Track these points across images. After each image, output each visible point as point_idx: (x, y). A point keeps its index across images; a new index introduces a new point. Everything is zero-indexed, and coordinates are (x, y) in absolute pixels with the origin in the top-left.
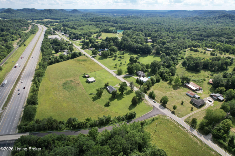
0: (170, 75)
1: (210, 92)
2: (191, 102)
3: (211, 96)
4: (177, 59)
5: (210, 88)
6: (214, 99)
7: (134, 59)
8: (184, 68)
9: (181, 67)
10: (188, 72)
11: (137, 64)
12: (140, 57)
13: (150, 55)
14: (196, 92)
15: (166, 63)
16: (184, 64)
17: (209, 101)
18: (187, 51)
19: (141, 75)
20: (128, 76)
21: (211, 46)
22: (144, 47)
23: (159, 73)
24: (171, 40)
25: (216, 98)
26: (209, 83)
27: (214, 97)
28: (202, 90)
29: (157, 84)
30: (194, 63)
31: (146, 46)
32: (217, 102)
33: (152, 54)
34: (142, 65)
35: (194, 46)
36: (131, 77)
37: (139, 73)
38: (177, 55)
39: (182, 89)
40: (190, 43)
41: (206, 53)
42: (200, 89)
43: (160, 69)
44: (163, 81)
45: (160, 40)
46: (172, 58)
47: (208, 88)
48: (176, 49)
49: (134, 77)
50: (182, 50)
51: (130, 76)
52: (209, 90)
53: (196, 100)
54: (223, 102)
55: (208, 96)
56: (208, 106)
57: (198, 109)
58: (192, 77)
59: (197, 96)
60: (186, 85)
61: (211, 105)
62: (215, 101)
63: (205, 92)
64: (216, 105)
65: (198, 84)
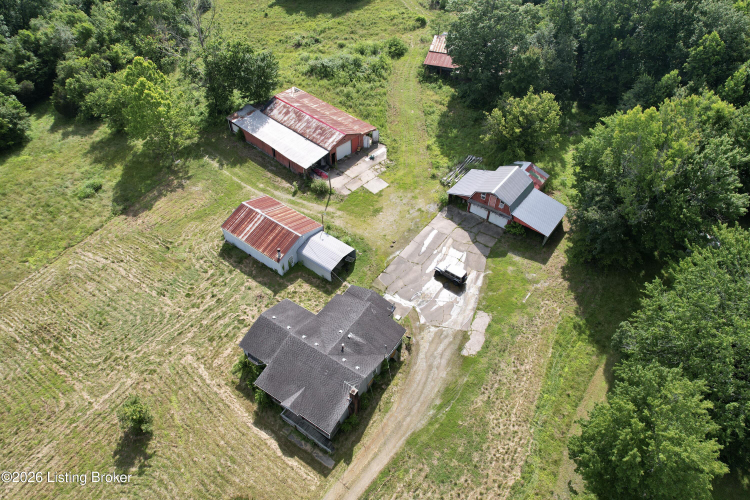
1: (444, 161)
3: (456, 206)
5: (436, 117)
6: (476, 229)
10: (291, 11)
14: (322, 193)
25: (502, 222)
26: (432, 74)
27: (477, 210)
28: (380, 152)
32: (516, 263)
42: (359, 148)
47: (428, 114)
52: (431, 141)
53: (294, 341)
54: (560, 256)
55: (433, 208)
56: (441, 374)
57: (324, 472)
58: (314, 47)
59: (326, 251)
60: (243, 135)
61: (465, 337)
62: (493, 253)
63: (400, 173)
64: (516, 319)
65: (348, 96)
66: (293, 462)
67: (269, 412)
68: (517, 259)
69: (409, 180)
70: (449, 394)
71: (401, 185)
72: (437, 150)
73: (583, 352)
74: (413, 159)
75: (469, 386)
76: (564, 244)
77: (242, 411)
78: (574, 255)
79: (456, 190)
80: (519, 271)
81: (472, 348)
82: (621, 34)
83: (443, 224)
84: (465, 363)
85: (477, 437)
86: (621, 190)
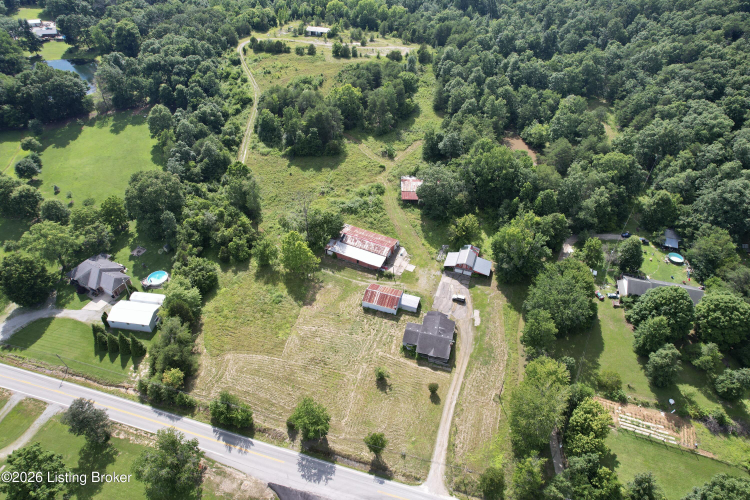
0: (243, 225)
1: (434, 250)
2: (404, 348)
3: (448, 270)
4: (226, 116)
5: (419, 228)
6: (460, 278)
7: (15, 194)
8: (275, 151)
9: (263, 154)
10: (304, 168)
11: (47, 226)
12: (40, 150)
13: (91, 124)
14: (390, 277)
15: (194, 159)
16: (267, 133)
17: (454, 300)
18: (242, 57)
19: (103, 285)
20: (24, 320)
21: (310, 9)
22: (33, 90)
23: (190, 235)
24: (151, 13)
25: (469, 274)
26: (407, 204)
27: (457, 270)
28: (403, 250)
29: (209, 306)
30: (311, 124)
31: (42, 81)
32: (479, 288)
33: (94, 114)
34: (81, 222)
35: (258, 23)
36: (47, 321)
37: (87, 276)
38: (217, 92)
39: (330, 286)
40: (237, 14)
41: (318, 53)
42: (394, 253)
43: (186, 211)
44: (230, 273)
45: (103, 28)
46: (203, 119)
47: (414, 226)
48: (198, 62)
49: (67, 313)
50: (219, 55)
51: (43, 314)
52: (423, 241)
53: (423, 335)
54: (494, 282)
55: (439, 273)
56: (471, 334)
57: (450, 372)
58: (332, 193)
59: (410, 301)
60: (336, 255)
61: (473, 320)
62: (470, 287)
63: (418, 259)
64: (488, 309)
65: (371, 223)
66: (439, 372)
67: (423, 360)
68: (480, 287)
69: (423, 262)
70: (477, 339)
71: (422, 266)
72: (428, 245)
73: (513, 314)
74: (419, 252)
75: (481, 335)
76: (494, 277)
77: (412, 364)
78: (500, 280)
79: (447, 264)
80: (482, 292)
81: (478, 322)
82: (492, 180)
83: (446, 279)
84: (477, 328)
85: (490, 350)
86: (512, 255)
